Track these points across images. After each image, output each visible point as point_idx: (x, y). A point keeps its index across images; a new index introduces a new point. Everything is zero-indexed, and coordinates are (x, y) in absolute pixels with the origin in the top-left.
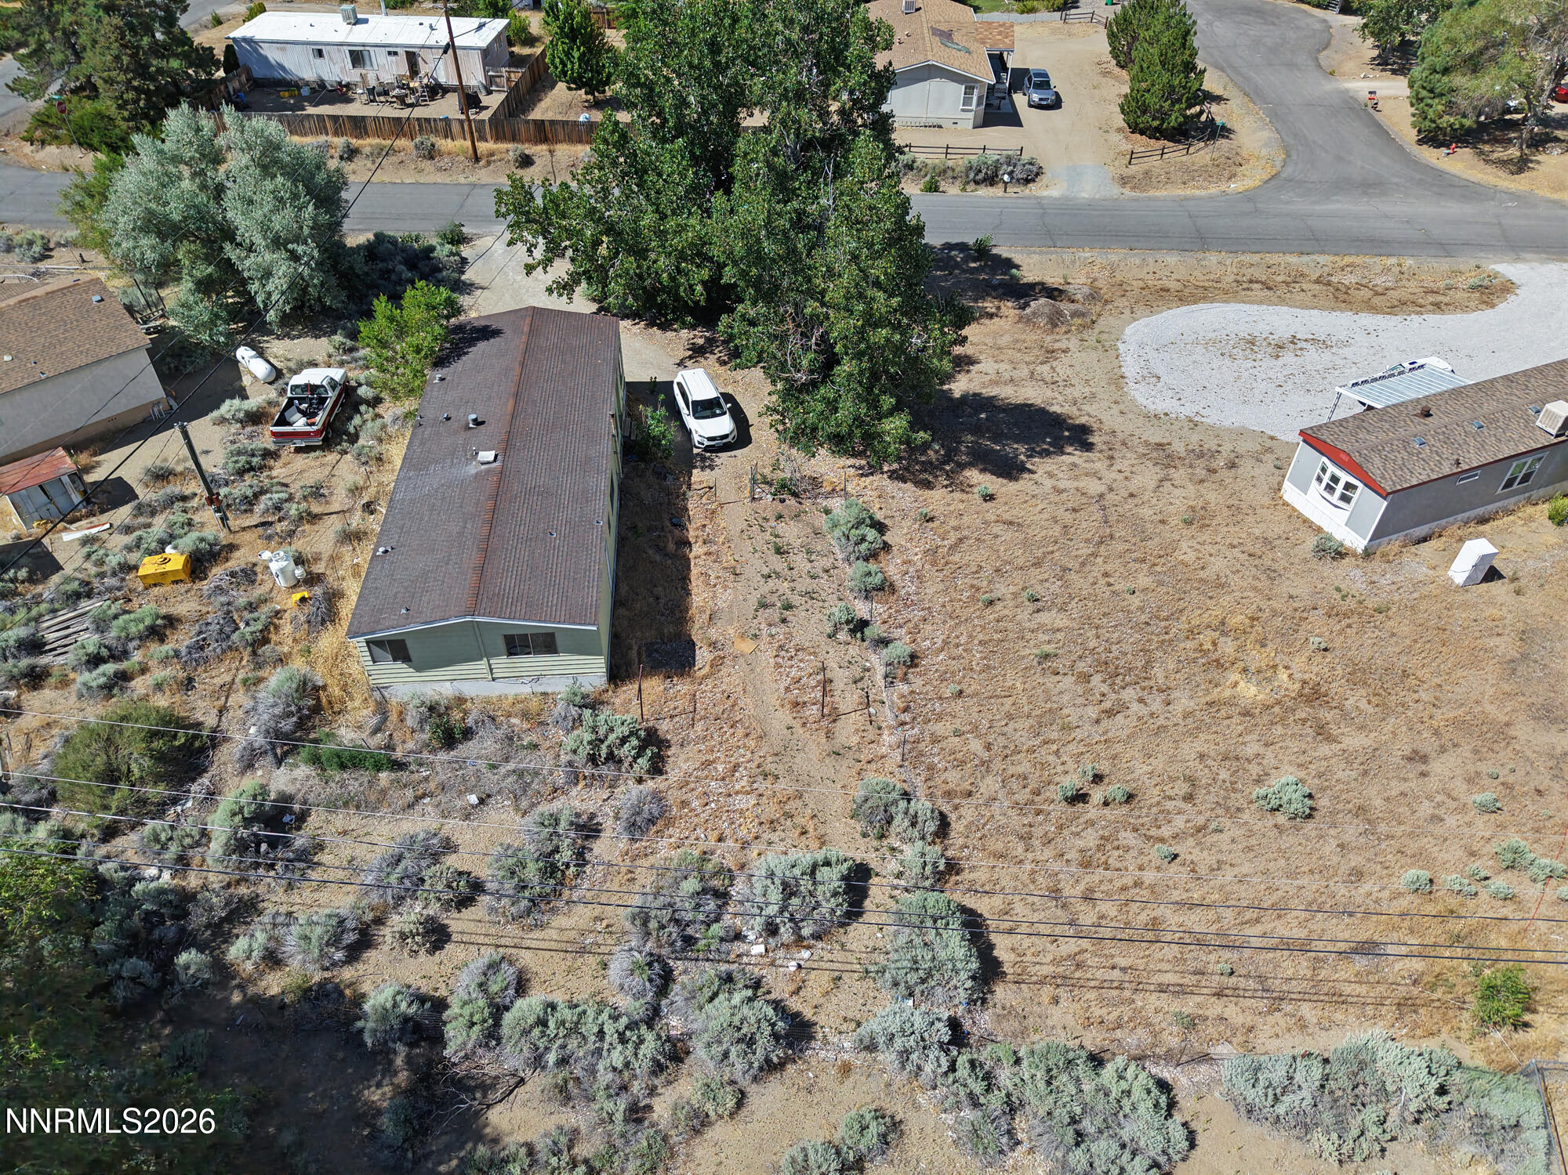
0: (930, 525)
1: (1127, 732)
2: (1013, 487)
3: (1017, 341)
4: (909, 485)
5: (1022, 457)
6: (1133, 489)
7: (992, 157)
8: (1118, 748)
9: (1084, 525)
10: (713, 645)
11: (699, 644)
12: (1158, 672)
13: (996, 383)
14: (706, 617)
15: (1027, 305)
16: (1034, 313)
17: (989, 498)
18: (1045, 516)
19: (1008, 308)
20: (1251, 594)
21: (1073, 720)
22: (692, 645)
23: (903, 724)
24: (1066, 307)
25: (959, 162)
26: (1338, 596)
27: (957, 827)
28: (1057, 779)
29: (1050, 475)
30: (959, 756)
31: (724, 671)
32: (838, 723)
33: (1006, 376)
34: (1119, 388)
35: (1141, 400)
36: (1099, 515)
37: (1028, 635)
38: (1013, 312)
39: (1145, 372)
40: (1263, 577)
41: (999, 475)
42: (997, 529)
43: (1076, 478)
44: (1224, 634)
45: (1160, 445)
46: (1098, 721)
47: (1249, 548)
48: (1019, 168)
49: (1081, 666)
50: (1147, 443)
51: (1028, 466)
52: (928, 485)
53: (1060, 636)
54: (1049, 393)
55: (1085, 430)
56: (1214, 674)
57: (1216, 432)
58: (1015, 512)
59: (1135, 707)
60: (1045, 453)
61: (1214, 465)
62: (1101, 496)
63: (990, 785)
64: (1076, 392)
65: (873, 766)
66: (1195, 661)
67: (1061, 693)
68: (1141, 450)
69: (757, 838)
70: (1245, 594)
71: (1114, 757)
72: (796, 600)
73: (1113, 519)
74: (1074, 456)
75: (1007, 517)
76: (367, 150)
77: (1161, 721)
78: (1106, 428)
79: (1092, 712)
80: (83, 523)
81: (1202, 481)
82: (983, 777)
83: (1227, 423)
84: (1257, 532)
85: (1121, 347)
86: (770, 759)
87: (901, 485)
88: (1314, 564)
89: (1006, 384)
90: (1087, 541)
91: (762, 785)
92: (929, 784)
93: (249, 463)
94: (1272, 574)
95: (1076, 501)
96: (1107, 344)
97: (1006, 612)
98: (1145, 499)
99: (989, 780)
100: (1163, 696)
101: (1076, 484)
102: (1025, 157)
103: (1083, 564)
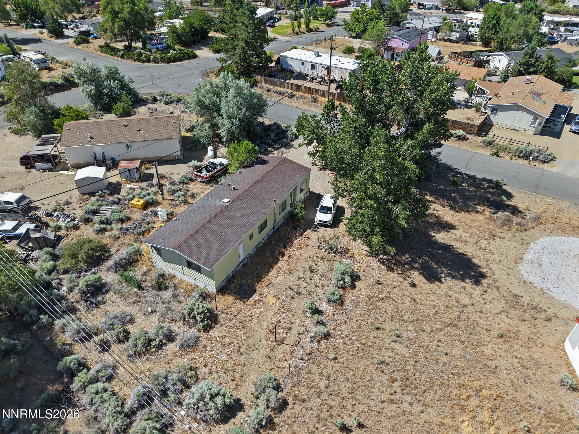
0: (379, 286)
1: (392, 414)
2: (429, 285)
3: (481, 226)
4: (384, 267)
5: (443, 275)
6: (484, 309)
7: (532, 148)
8: (383, 419)
9: (447, 315)
10: (261, 295)
11: (257, 292)
12: (430, 395)
13: (457, 240)
14: (268, 283)
15: (497, 213)
16: (497, 217)
17: (413, 285)
18: (432, 303)
19: (488, 212)
20: (508, 384)
21: (373, 396)
22: (254, 291)
23: (302, 359)
24: (516, 219)
25: (514, 147)
26: (558, 408)
27: (288, 411)
28: (344, 416)
29: (449, 287)
30: (314, 384)
31: (258, 306)
32: (281, 346)
33: (464, 239)
34: (516, 262)
35: (523, 272)
36: (458, 314)
37: (384, 350)
38: (488, 214)
39: (536, 260)
40: (521, 379)
41: (426, 278)
42: (406, 300)
43: (460, 293)
44: (477, 395)
45: (516, 295)
46: (383, 402)
47: (524, 362)
48: (542, 156)
49: (395, 375)
50: (510, 292)
51: (443, 280)
52: (391, 270)
53: (397, 357)
54: (478, 253)
55: (483, 276)
56: (457, 411)
57: (552, 301)
58: (419, 296)
59: (406, 406)
60: (455, 278)
61: (538, 316)
62: (466, 306)
63: (315, 402)
64: (491, 257)
65: (278, 370)
66: (452, 400)
67: (378, 381)
68: (504, 294)
69: (217, 372)
70: (505, 383)
71: (377, 422)
72: (304, 292)
73: (462, 318)
74: (468, 285)
75: (415, 297)
76: (297, 96)
77: (413, 418)
78: (494, 277)
79: (385, 396)
80: (134, 183)
81: (524, 320)
82: (315, 398)
83: (562, 299)
84: (535, 356)
85: (532, 245)
86: (245, 346)
87: (381, 265)
88: (557, 387)
89: (461, 242)
90: (443, 322)
91: (235, 355)
92: (292, 388)
93: (184, 180)
94: (527, 380)
95: (451, 302)
96: (525, 242)
97: (382, 336)
98: (487, 316)
99: (317, 400)
100: (423, 407)
101: (457, 296)
102: (548, 152)
103: (432, 331)
